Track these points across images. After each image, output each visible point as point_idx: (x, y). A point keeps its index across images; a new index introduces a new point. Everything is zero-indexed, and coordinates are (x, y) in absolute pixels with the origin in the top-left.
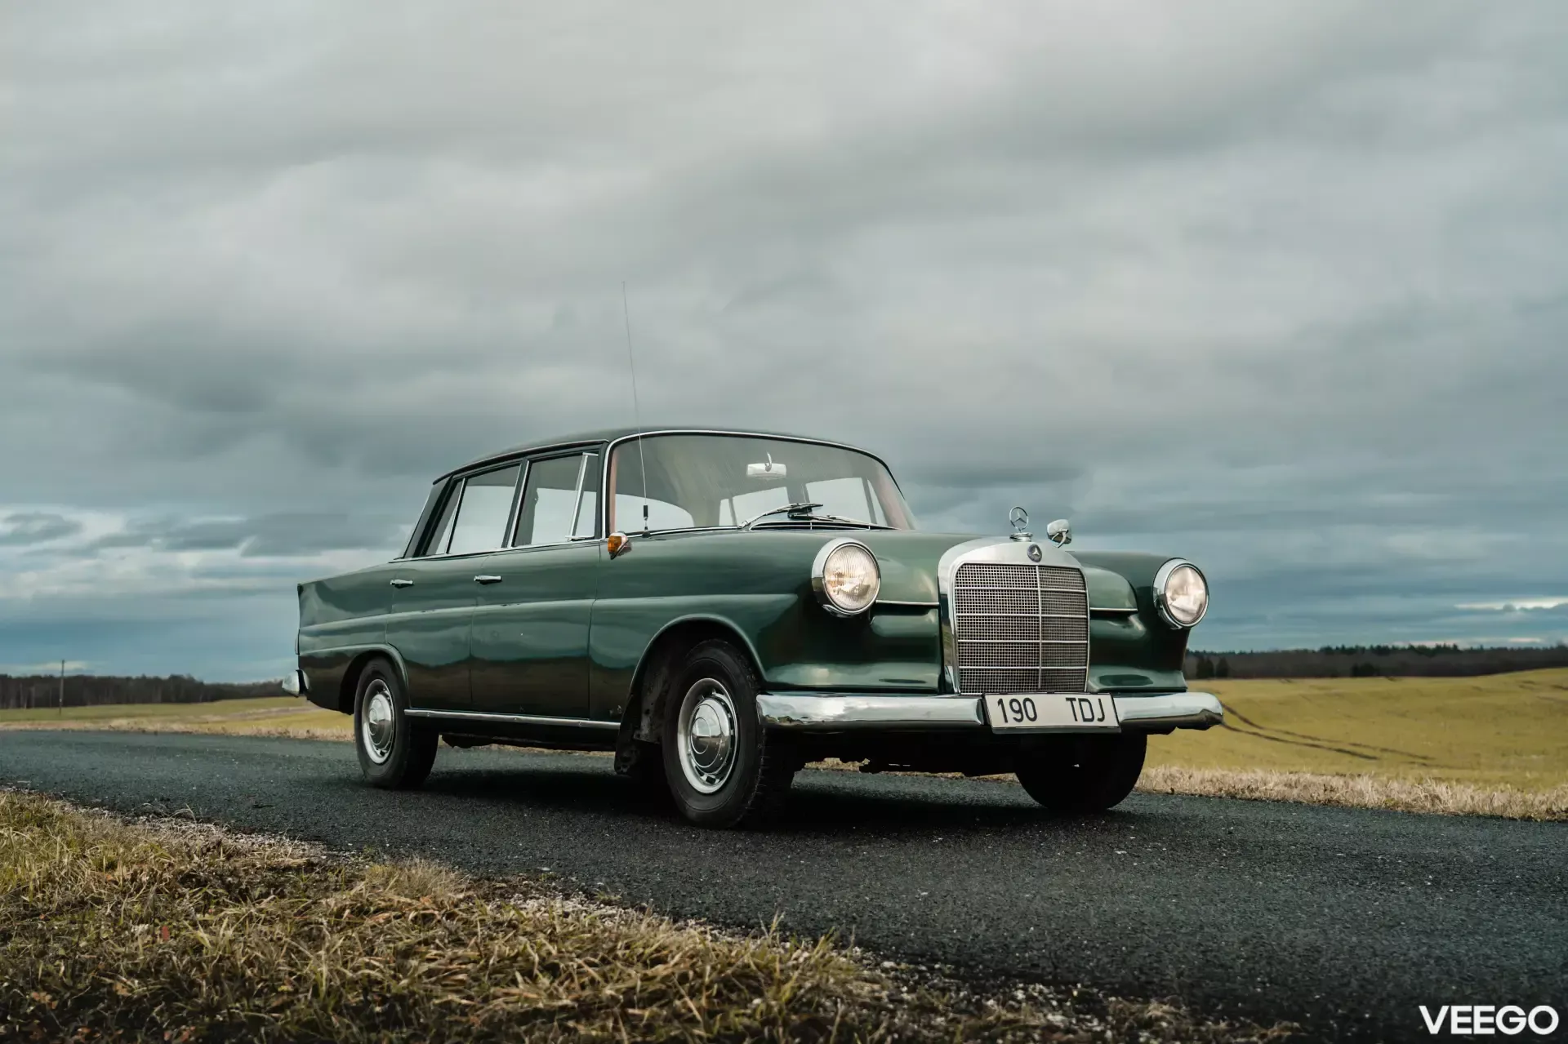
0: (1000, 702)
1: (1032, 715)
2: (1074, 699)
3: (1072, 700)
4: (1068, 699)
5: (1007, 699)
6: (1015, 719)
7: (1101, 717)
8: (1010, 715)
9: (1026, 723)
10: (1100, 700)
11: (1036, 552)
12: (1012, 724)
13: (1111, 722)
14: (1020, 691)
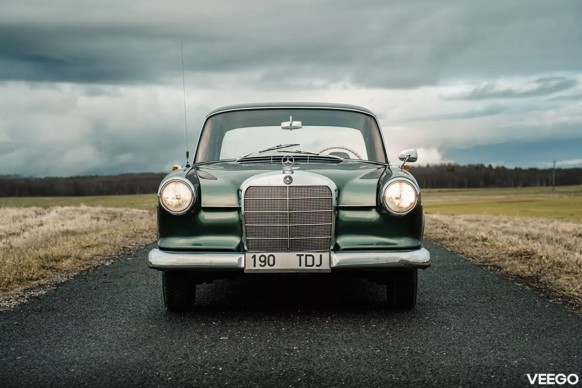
0: (254, 257)
1: (271, 263)
2: (303, 255)
3: (300, 256)
4: (298, 255)
5: (258, 255)
6: (260, 265)
7: (319, 264)
8: (258, 262)
9: (267, 267)
10: (321, 256)
11: (288, 179)
12: (258, 267)
13: (325, 266)
14: (268, 251)
